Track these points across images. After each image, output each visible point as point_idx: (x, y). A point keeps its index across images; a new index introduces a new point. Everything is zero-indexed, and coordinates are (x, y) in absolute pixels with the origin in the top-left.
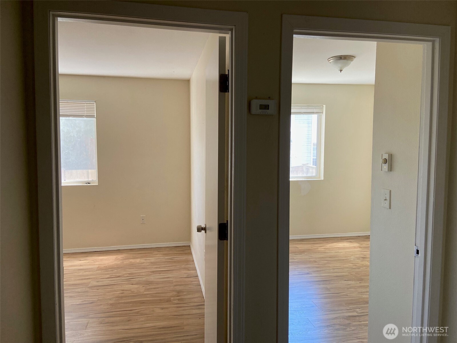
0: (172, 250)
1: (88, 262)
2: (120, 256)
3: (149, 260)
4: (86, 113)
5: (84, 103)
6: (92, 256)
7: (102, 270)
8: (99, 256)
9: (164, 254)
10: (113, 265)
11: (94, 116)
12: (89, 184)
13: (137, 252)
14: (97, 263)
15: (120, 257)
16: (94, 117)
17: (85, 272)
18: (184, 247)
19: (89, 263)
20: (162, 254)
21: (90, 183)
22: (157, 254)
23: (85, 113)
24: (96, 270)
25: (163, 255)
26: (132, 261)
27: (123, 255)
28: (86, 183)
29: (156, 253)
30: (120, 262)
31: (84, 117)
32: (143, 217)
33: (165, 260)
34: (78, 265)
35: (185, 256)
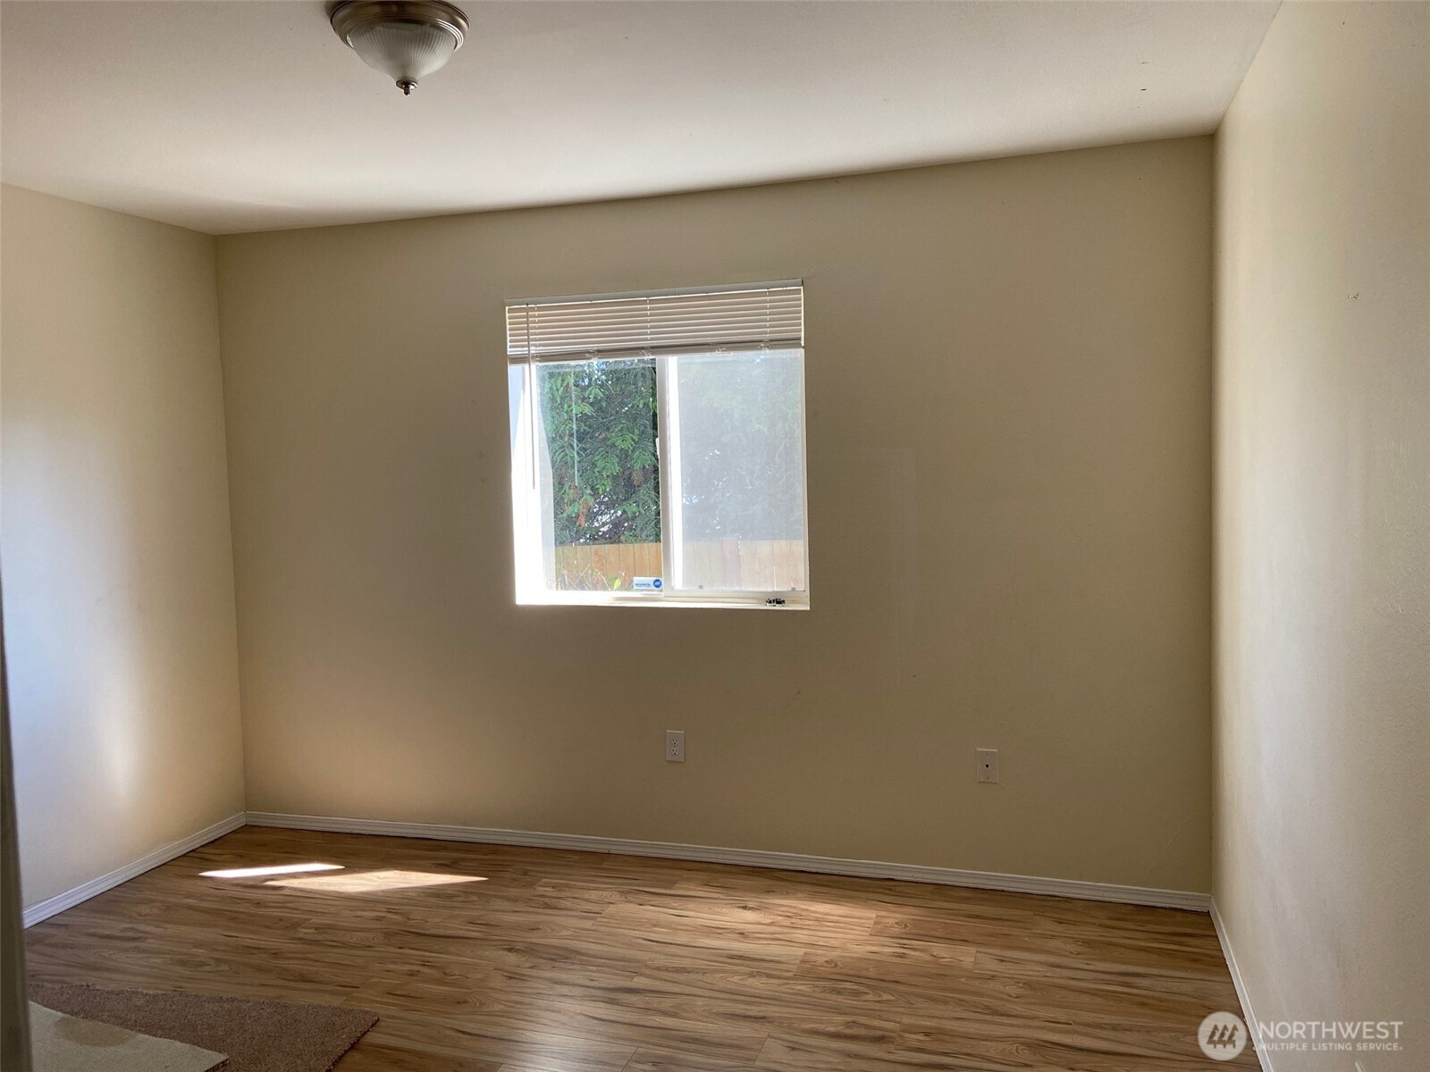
0: (1121, 924)
1: (767, 921)
2: (892, 916)
3: (1016, 962)
4: (770, 333)
5: (763, 294)
6: (787, 893)
7: (819, 978)
8: (814, 897)
9: (1087, 943)
10: (860, 959)
11: (800, 339)
12: (778, 607)
13: (963, 906)
14: (801, 936)
15: (891, 921)
16: (800, 346)
17: (752, 975)
18: (1179, 917)
19: (772, 929)
20: (1076, 940)
21: (784, 602)
22: (1053, 937)
23: (766, 333)
24: (796, 977)
25: (1082, 949)
26: (943, 951)
27: (905, 909)
28: (770, 602)
29: (1049, 926)
30: (891, 950)
31: (761, 348)
32: (987, 753)
33: (1096, 981)
34: (733, 931)
35: (1193, 976)
